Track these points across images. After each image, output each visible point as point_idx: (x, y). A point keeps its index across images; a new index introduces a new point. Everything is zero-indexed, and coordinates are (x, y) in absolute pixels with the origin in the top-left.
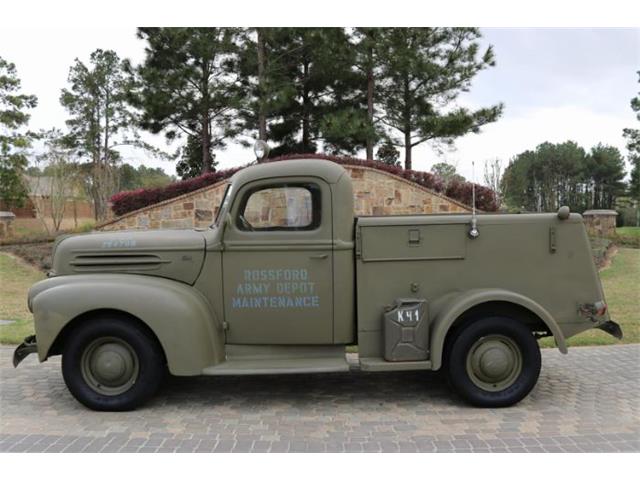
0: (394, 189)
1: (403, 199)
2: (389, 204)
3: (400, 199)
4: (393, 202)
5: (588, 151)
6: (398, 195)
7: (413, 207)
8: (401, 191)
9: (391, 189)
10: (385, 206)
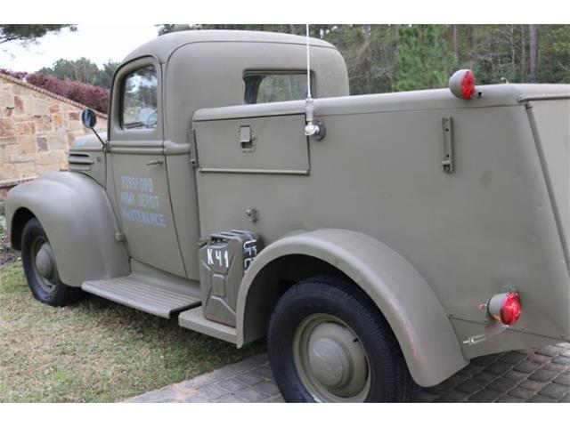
0: (13, 95)
1: (25, 107)
2: (9, 115)
3: (21, 108)
4: (14, 112)
5: (101, 68)
6: (18, 103)
7: (39, 117)
8: (22, 98)
9: (9, 96)
10: (4, 117)
